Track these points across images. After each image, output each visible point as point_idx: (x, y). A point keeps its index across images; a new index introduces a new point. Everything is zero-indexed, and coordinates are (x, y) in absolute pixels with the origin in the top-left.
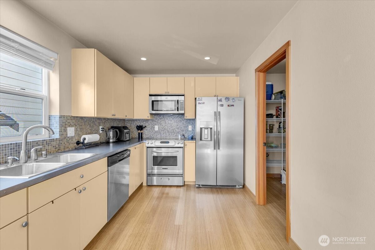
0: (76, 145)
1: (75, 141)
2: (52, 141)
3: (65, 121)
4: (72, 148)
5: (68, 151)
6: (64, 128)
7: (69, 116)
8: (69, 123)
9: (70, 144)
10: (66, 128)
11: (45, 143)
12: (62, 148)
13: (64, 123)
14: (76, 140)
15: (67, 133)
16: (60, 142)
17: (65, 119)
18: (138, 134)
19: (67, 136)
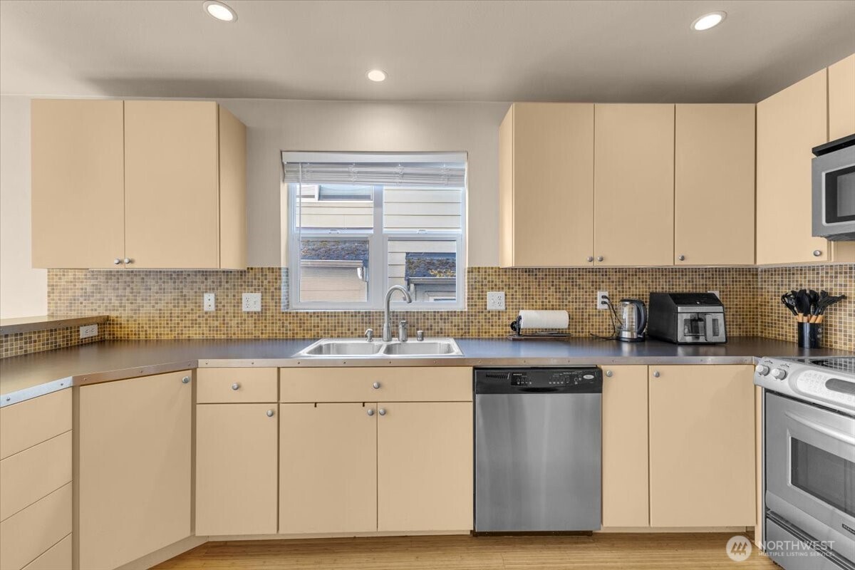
0: (511, 330)
1: (508, 321)
2: (452, 316)
3: (482, 278)
4: (499, 335)
5: (489, 339)
6: (479, 292)
7: (492, 268)
8: (492, 282)
9: (492, 326)
10: (482, 292)
11: (438, 316)
12: (473, 330)
13: (479, 282)
14: (509, 319)
15: (486, 302)
16: (468, 319)
17: (482, 275)
18: (796, 327)
19: (486, 309)
